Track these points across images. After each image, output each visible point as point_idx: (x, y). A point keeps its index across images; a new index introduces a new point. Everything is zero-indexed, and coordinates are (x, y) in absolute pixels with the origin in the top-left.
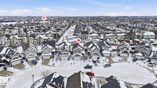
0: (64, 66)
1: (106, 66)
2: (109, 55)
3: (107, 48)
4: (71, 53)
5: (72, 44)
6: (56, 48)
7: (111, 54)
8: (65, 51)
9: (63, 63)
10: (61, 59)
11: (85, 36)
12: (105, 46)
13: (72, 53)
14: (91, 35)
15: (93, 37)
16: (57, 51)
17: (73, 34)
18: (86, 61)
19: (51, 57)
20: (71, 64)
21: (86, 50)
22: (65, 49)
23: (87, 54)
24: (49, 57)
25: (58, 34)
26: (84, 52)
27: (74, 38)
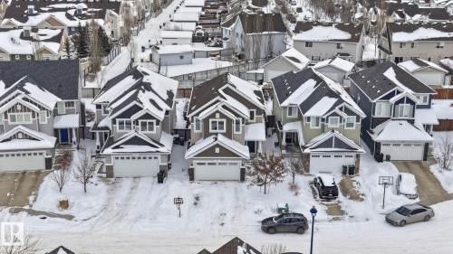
0: (131, 216)
1: (399, 218)
2: (417, 154)
3: (406, 107)
4: (176, 142)
5: (188, 85)
6: (83, 106)
7: (427, 146)
8: (136, 122)
9: (128, 199)
10: (116, 172)
11: (265, 41)
12: (397, 98)
13: (182, 139)
14: (304, 36)
15: (314, 51)
16: (90, 125)
17: (190, 35)
18: (271, 187)
19: (48, 163)
20: (179, 201)
21: (272, 123)
22: (136, 109)
23: (277, 144)
24: (38, 163)
25: (101, 30)
26: (257, 132)
27: (195, 54)
